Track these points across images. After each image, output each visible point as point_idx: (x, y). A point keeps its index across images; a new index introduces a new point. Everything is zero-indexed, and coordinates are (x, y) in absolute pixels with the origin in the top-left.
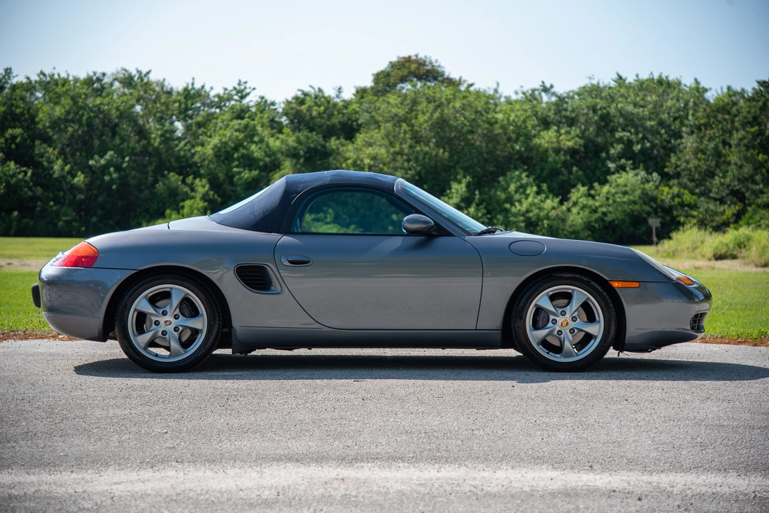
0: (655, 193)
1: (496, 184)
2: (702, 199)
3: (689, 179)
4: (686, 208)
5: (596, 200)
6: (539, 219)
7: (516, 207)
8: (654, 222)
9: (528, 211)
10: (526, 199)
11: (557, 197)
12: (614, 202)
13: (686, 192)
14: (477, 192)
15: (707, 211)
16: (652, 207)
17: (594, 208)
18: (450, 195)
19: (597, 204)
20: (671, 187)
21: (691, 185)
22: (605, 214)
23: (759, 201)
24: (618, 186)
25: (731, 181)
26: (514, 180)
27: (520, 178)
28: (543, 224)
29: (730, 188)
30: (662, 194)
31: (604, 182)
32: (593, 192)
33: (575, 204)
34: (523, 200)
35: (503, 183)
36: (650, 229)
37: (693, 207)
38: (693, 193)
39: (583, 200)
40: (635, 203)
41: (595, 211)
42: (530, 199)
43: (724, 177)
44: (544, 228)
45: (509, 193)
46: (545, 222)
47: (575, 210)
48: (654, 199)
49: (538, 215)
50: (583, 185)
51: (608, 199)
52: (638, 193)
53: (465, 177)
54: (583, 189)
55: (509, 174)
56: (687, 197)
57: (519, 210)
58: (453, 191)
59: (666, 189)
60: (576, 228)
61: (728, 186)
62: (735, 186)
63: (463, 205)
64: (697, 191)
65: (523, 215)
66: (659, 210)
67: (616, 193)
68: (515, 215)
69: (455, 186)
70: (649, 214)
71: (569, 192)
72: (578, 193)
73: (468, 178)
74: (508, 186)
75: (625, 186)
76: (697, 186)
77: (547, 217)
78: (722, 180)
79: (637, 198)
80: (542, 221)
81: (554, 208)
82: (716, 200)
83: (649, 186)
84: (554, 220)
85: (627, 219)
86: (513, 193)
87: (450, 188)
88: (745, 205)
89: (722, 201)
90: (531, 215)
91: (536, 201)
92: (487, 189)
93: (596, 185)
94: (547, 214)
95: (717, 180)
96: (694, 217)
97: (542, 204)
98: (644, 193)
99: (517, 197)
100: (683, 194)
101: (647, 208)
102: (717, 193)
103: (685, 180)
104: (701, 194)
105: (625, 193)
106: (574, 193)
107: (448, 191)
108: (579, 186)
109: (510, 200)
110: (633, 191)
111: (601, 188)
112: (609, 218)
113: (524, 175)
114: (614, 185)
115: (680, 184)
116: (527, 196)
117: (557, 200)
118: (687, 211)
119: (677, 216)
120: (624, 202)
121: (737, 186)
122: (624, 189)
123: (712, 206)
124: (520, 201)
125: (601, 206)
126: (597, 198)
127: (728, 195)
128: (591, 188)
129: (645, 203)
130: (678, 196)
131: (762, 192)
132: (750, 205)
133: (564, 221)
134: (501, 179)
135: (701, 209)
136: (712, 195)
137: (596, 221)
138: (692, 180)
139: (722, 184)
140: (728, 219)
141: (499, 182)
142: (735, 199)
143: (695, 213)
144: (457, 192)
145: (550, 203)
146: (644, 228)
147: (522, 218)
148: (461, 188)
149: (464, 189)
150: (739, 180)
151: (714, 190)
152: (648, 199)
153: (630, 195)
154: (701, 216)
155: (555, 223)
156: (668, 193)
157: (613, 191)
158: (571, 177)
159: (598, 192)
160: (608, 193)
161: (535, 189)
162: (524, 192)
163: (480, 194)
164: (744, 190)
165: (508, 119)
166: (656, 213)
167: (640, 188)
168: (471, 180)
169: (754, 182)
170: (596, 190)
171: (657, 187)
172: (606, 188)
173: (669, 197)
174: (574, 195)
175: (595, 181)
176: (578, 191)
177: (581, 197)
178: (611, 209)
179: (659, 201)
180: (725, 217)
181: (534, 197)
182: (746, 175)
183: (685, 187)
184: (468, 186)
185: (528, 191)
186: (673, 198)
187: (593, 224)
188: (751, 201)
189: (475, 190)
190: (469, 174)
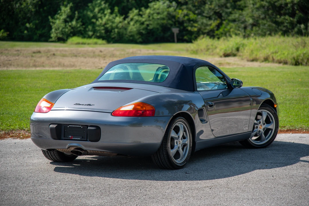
0: (174, 13)
1: (86, 8)
2: (199, 17)
3: (192, 6)
4: (192, 22)
5: (143, 18)
6: (113, 28)
7: (99, 21)
8: (175, 31)
9: (105, 24)
10: (105, 16)
11: (122, 15)
12: (153, 18)
13: (191, 13)
14: (76, 13)
15: (202, 23)
16: (172, 21)
17: (142, 22)
18: (61, 14)
19: (144, 20)
20: (183, 10)
21: (193, 9)
22: (148, 25)
23: (230, 18)
24: (154, 9)
25: (215, 6)
26: (97, 6)
27: (100, 5)
28: (115, 31)
29: (214, 11)
30: (178, 14)
31: (147, 7)
32: (141, 13)
33: (132, 19)
34: (103, 17)
35: (91, 7)
36: (173, 34)
37: (195, 21)
38: (195, 14)
39: (136, 18)
40: (163, 19)
41: (142, 23)
42: (107, 17)
43: (211, 4)
44: (115, 33)
45: (95, 13)
46: (116, 30)
47: (132, 23)
48: (174, 17)
49: (111, 26)
50: (136, 9)
51: (149, 17)
52: (165, 13)
53: (68, 3)
54: (136, 11)
55: (94, 2)
56: (192, 16)
57: (101, 23)
58: (62, 11)
59: (180, 11)
60: (132, 34)
61: (213, 9)
62: (216, 10)
63: (68, 19)
64: (197, 12)
65: (103, 26)
66: (177, 23)
67: (153, 14)
68: (99, 26)
69: (63, 8)
70: (171, 25)
71: (128, 13)
72: (133, 13)
73: (71, 4)
74: (94, 9)
75: (158, 9)
76: (196, 9)
77: (117, 27)
78: (210, 6)
79: (165, 17)
80: (114, 29)
81: (120, 22)
82: (206, 17)
83: (171, 9)
84: (121, 29)
85: (160, 29)
86: (97, 13)
87: (60, 10)
88: (222, 20)
89: (210, 18)
90: (108, 26)
91: (111, 18)
92: (81, 11)
93: (143, 9)
94: (117, 26)
95: (207, 6)
96: (195, 27)
97: (113, 20)
98: (169, 14)
99: (99, 15)
100: (190, 14)
101: (170, 22)
102: (207, 14)
103: (190, 6)
104: (199, 14)
105: (158, 13)
106: (131, 13)
107: (59, 12)
108: (134, 9)
109: (95, 17)
110: (163, 12)
111: (146, 11)
112: (151, 27)
113: (103, 3)
114: (152, 9)
115: (187, 8)
116: (105, 15)
117: (122, 17)
118: (192, 24)
119: (187, 26)
120: (158, 19)
121: (217, 9)
122: (158, 11)
123: (205, 21)
124: (101, 18)
125: (146, 21)
126: (144, 16)
127: (213, 14)
128: (140, 10)
129: (169, 19)
130: (187, 15)
131: (231, 13)
132: (225, 20)
133: (126, 29)
134: (89, 4)
135: (199, 23)
136: (205, 14)
137: (143, 29)
138: (194, 6)
139: (210, 9)
140: (213, 28)
141: (88, 6)
142: (217, 17)
143: (196, 25)
144: (65, 12)
145: (118, 19)
146: (169, 33)
147: (102, 28)
148: (67, 10)
149: (69, 11)
150: (219, 6)
151: (206, 12)
152: (171, 17)
153: (161, 14)
154: (199, 26)
155: (121, 30)
156: (182, 14)
157: (152, 12)
158: (129, 4)
159: (144, 13)
160: (149, 13)
161: (109, 11)
162: (103, 13)
163: (78, 13)
164: (221, 12)
166: (175, 24)
167: (166, 11)
168: (73, 5)
169: (227, 8)
170: (143, 12)
171: (175, 10)
172: (148, 11)
173: (182, 15)
174: (131, 15)
175: (142, 7)
176: (133, 12)
177: (135, 16)
178: (151, 22)
179: (176, 18)
180: (212, 27)
181: (109, 16)
182: (222, 4)
183: (190, 10)
184: (71, 8)
185: (106, 12)
186: (184, 16)
187: (141, 31)
188: (225, 18)
189: (75, 11)
190: (71, 2)
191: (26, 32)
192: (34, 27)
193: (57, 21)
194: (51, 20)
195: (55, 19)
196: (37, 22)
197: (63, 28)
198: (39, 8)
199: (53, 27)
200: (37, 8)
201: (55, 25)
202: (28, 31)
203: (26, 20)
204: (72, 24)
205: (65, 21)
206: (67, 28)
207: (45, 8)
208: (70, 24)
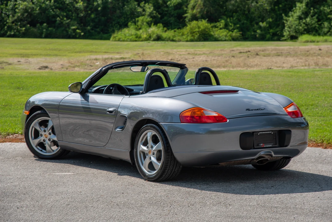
1: (324, 3)
14: (312, 8)
18: (295, 11)
58: (297, 8)
63: (303, 16)
69: (298, 5)
87: (295, 6)
92: (318, 6)
107: (294, 8)
144: (300, 8)
148: (302, 6)
149: (304, 7)
163: (314, 10)
191: (258, 31)
192: (268, 25)
193: (291, 19)
194: (285, 18)
195: (289, 17)
196: (271, 20)
197: (297, 26)
198: (275, 6)
199: (286, 25)
200: (272, 6)
201: (288, 23)
202: (261, 31)
203: (260, 19)
204: (306, 21)
205: (300, 18)
206: (301, 25)
207: (281, 6)
208: (304, 21)
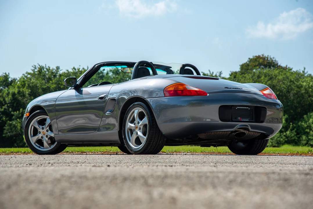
14: (291, 123)
45: (309, 124)
53: (284, 115)
55: (309, 114)
63: (283, 130)
74: (309, 120)
86: (311, 124)
92: (296, 122)
134: (305, 116)
141: (303, 118)
149: (284, 122)
165: (309, 85)
168: (288, 117)
184: (286, 120)
190: (287, 114)
197: (278, 137)
204: (286, 134)
206: (282, 138)
